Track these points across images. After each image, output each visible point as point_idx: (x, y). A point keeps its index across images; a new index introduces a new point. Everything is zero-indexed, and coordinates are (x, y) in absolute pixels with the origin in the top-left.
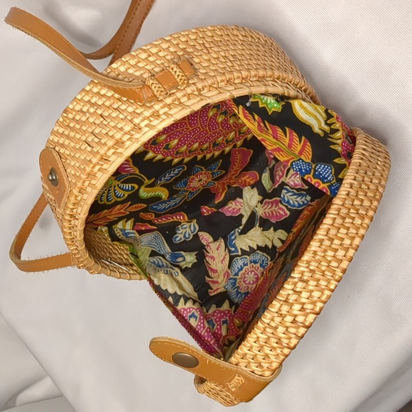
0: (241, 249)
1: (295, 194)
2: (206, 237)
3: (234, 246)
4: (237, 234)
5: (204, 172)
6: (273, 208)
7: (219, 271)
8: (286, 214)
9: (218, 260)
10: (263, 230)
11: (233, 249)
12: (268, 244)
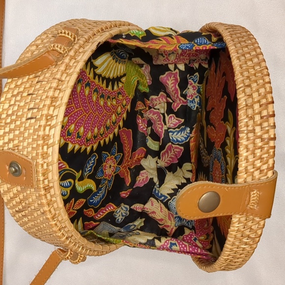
0: (168, 194)
1: (178, 132)
2: (138, 207)
3: (162, 195)
4: (157, 189)
5: (109, 157)
6: (170, 154)
7: (163, 218)
8: (181, 149)
9: (158, 211)
10: (173, 173)
11: (163, 198)
12: (183, 182)
